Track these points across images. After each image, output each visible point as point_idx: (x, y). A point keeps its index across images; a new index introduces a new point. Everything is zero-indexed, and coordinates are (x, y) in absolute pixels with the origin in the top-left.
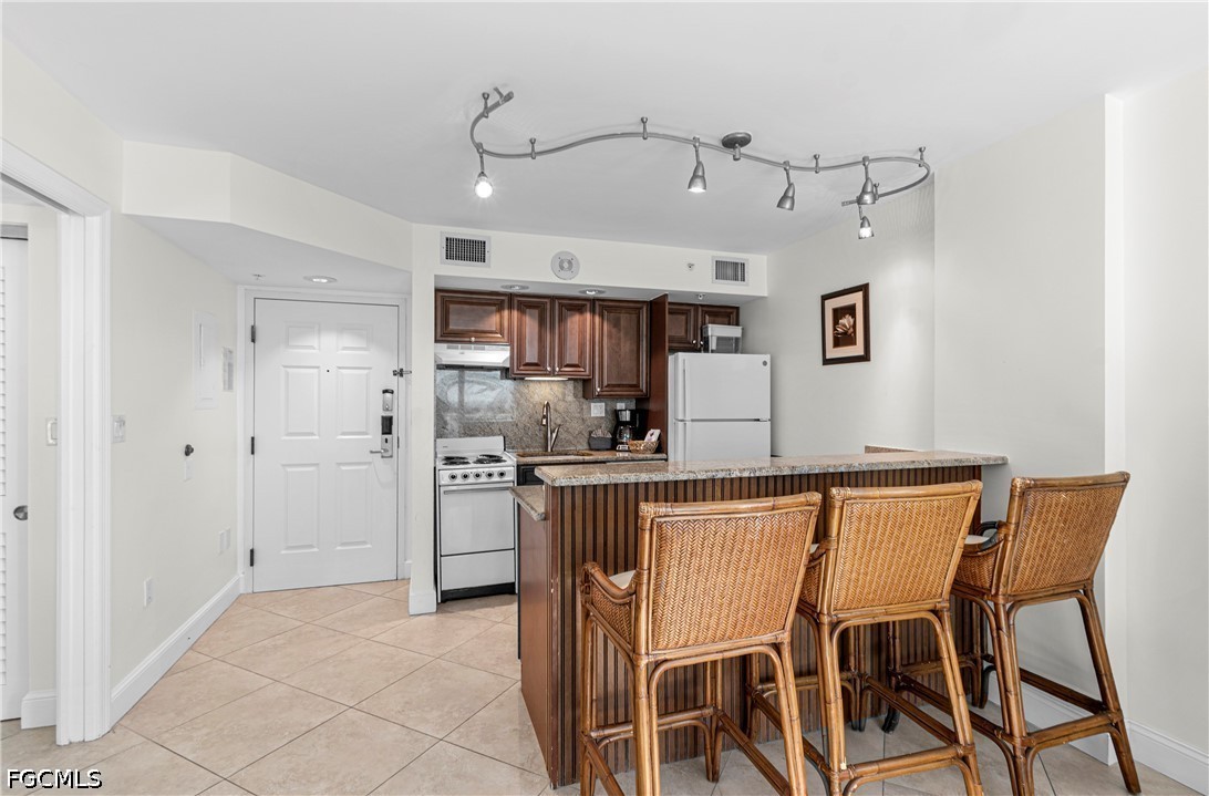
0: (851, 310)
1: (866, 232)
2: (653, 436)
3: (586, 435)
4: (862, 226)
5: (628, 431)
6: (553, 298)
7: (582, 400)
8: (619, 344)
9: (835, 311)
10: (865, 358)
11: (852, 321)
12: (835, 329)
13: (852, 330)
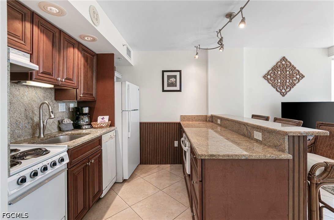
0: (175, 77)
1: (197, 57)
2: (103, 120)
3: (57, 123)
4: (196, 55)
5: (87, 118)
6: (60, 31)
7: (54, 101)
8: (87, 72)
9: (168, 76)
10: (180, 91)
11: (175, 80)
12: (168, 81)
13: (175, 82)
